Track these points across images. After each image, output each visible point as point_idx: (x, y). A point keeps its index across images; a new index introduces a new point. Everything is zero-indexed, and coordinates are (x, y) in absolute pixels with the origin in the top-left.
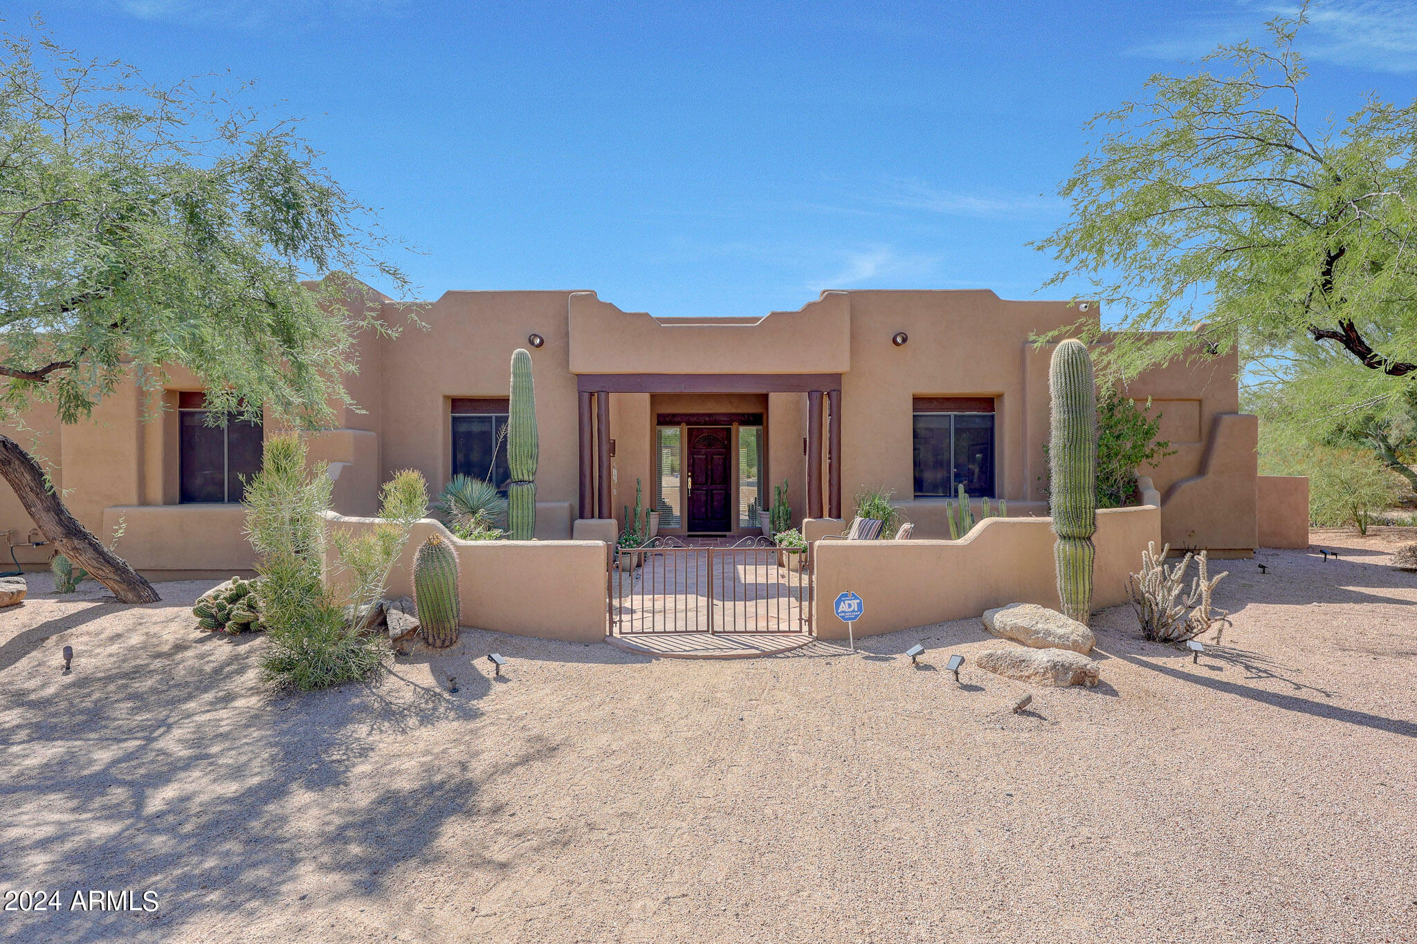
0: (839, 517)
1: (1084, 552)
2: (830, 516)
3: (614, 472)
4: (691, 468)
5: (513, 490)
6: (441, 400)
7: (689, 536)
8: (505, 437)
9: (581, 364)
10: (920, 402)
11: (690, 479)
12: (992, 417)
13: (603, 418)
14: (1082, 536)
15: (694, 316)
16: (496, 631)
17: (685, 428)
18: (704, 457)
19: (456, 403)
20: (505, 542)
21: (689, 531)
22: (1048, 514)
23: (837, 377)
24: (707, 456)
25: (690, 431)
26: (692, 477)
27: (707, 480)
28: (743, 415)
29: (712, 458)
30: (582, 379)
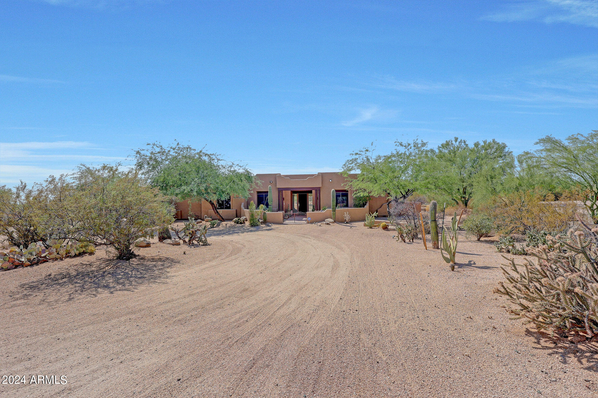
1: (334, 212)
3: (284, 203)
5: (269, 206)
6: (256, 192)
8: (268, 198)
9: (278, 186)
10: (337, 191)
13: (282, 195)
14: (334, 210)
16: (269, 222)
17: (298, 194)
19: (258, 192)
21: (299, 212)
23: (320, 188)
30: (279, 189)
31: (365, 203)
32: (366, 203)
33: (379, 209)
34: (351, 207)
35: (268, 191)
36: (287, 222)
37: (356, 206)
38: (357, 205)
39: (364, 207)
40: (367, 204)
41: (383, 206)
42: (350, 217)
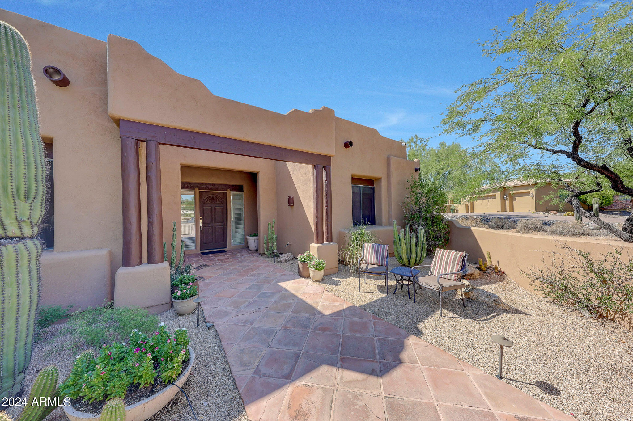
0: (332, 242)
2: (327, 241)
4: (202, 214)
7: (203, 254)
10: (354, 179)
11: (201, 220)
12: (373, 189)
17: (198, 191)
18: (210, 208)
21: (201, 250)
24: (212, 207)
25: (201, 193)
26: (203, 219)
27: (212, 220)
28: (233, 186)
29: (215, 208)
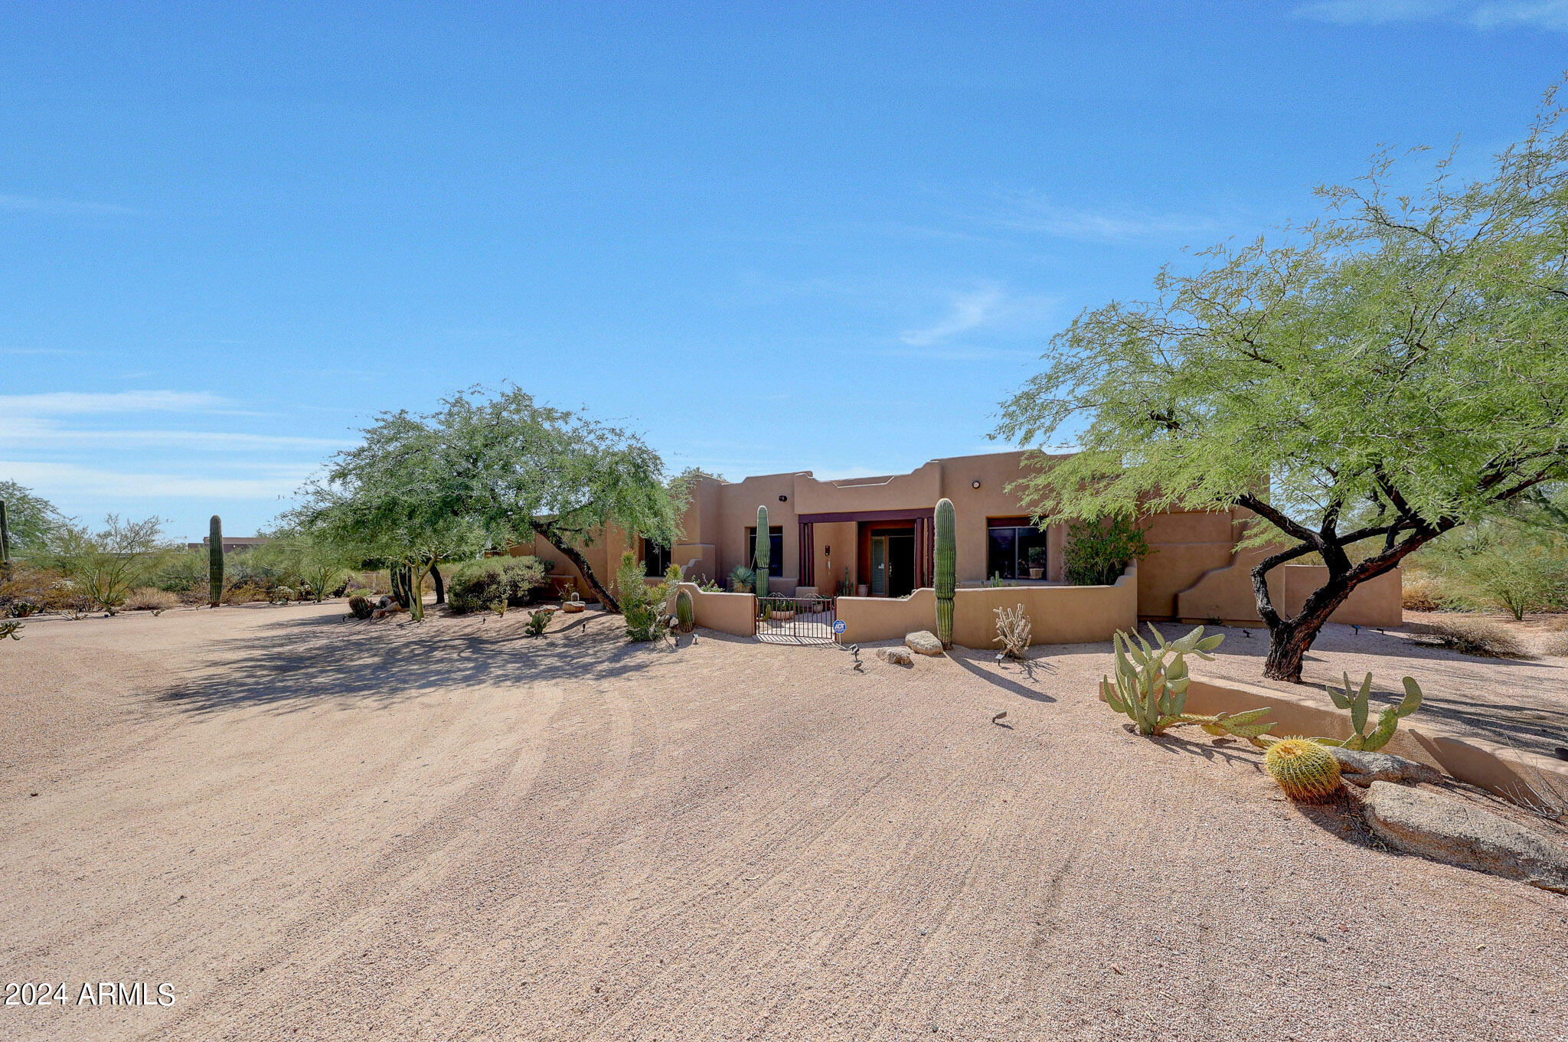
1: (947, 605)
5: (758, 571)
6: (743, 529)
9: (799, 509)
13: (810, 536)
15: (878, 476)
16: (709, 628)
19: (753, 530)
20: (723, 593)
22: (932, 587)
30: (800, 516)
31: (1118, 566)
32: (1125, 565)
33: (1186, 592)
34: (1056, 581)
35: (756, 528)
36: (766, 631)
37: (1076, 577)
38: (1079, 574)
39: (1113, 583)
40: (1127, 570)
41: (1206, 578)
42: (1029, 633)
